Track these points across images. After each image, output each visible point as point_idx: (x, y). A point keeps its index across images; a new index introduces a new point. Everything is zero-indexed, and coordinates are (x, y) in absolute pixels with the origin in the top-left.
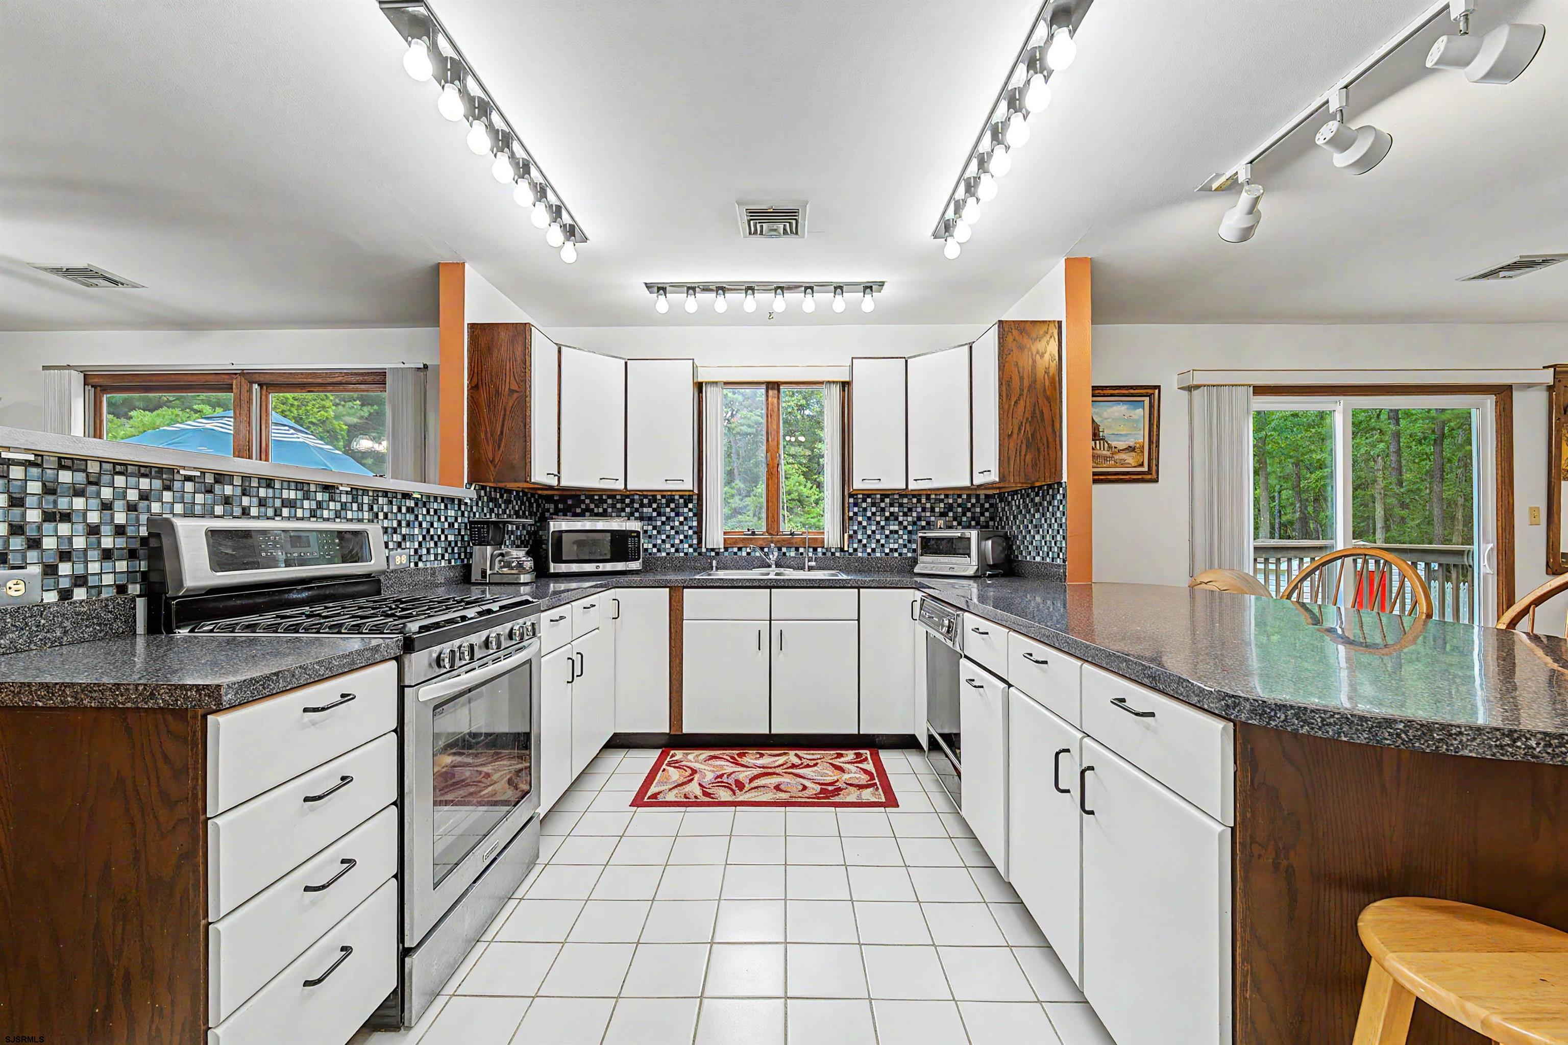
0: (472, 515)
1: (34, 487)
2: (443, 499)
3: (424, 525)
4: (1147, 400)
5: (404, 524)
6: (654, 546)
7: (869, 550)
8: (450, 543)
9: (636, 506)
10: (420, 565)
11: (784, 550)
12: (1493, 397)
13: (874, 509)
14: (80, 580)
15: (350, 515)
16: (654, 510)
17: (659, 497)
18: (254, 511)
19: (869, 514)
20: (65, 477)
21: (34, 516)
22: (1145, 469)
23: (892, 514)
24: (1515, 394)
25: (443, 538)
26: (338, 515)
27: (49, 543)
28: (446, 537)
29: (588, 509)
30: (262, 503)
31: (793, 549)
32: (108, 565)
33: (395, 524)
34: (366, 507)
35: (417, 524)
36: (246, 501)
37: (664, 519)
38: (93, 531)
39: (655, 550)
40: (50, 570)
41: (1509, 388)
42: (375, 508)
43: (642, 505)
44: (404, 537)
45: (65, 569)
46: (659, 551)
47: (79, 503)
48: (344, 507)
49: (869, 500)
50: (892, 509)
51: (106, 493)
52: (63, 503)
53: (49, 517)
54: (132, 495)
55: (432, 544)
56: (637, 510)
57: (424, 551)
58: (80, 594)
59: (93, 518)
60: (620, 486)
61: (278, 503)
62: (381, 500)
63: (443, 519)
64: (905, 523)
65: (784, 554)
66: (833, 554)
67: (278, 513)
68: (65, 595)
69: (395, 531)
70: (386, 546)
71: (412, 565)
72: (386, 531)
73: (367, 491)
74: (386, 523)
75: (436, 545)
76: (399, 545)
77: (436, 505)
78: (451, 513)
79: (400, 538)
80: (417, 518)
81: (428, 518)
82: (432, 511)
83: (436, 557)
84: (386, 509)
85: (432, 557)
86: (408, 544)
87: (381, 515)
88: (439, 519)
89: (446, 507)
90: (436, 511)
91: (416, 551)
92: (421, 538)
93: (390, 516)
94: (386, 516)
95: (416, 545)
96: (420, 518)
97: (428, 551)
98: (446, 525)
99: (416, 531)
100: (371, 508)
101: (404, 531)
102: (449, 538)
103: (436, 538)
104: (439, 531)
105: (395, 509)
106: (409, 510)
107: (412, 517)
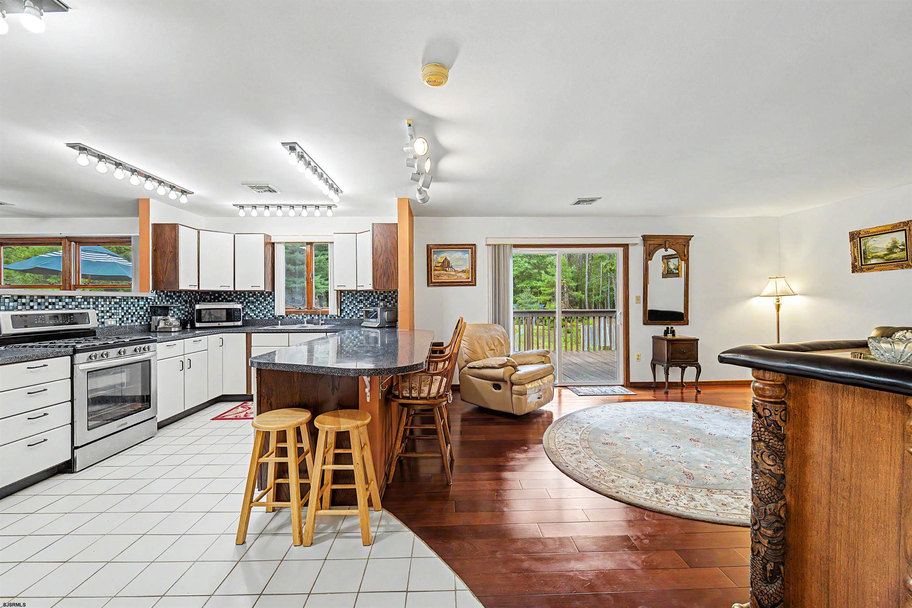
0: (155, 303)
2: (136, 298)
3: (125, 308)
4: (470, 250)
5: (113, 308)
6: (255, 314)
7: (350, 316)
8: (141, 315)
9: (247, 297)
10: (123, 324)
11: (313, 316)
12: (622, 248)
13: (352, 298)
15: (83, 306)
16: (255, 299)
17: (257, 293)
18: (35, 307)
19: (350, 300)
22: (470, 280)
23: (360, 300)
24: (630, 247)
25: (136, 313)
26: (76, 307)
28: (138, 313)
29: (225, 298)
30: (39, 304)
31: (317, 315)
33: (108, 309)
34: (91, 303)
35: (120, 308)
36: (31, 304)
37: (259, 302)
39: (255, 316)
41: (628, 245)
42: (97, 303)
43: (249, 296)
44: (113, 314)
46: (257, 316)
48: (80, 304)
49: (350, 294)
50: (360, 298)
55: (130, 316)
56: (247, 299)
57: (125, 319)
60: (232, 289)
61: (47, 304)
62: (100, 300)
63: (136, 306)
64: (366, 304)
65: (313, 318)
66: (335, 317)
67: (47, 307)
69: (108, 312)
70: (103, 317)
71: (118, 325)
72: (102, 312)
73: (92, 297)
74: (102, 309)
75: (132, 316)
76: (110, 317)
77: (132, 300)
78: (142, 303)
79: (111, 314)
80: (120, 306)
81: (127, 306)
82: (129, 303)
83: (132, 321)
84: (102, 303)
85: (130, 321)
86: (115, 317)
87: (100, 306)
88: (134, 306)
89: (138, 301)
90: (132, 303)
91: (120, 319)
92: (123, 314)
93: (105, 306)
94: (103, 306)
95: (120, 317)
96: (123, 306)
97: (127, 319)
98: (138, 308)
99: (120, 311)
100: (94, 303)
101: (113, 311)
102: (140, 313)
103: (132, 313)
104: (134, 311)
105: (108, 303)
106: (116, 303)
107: (118, 306)
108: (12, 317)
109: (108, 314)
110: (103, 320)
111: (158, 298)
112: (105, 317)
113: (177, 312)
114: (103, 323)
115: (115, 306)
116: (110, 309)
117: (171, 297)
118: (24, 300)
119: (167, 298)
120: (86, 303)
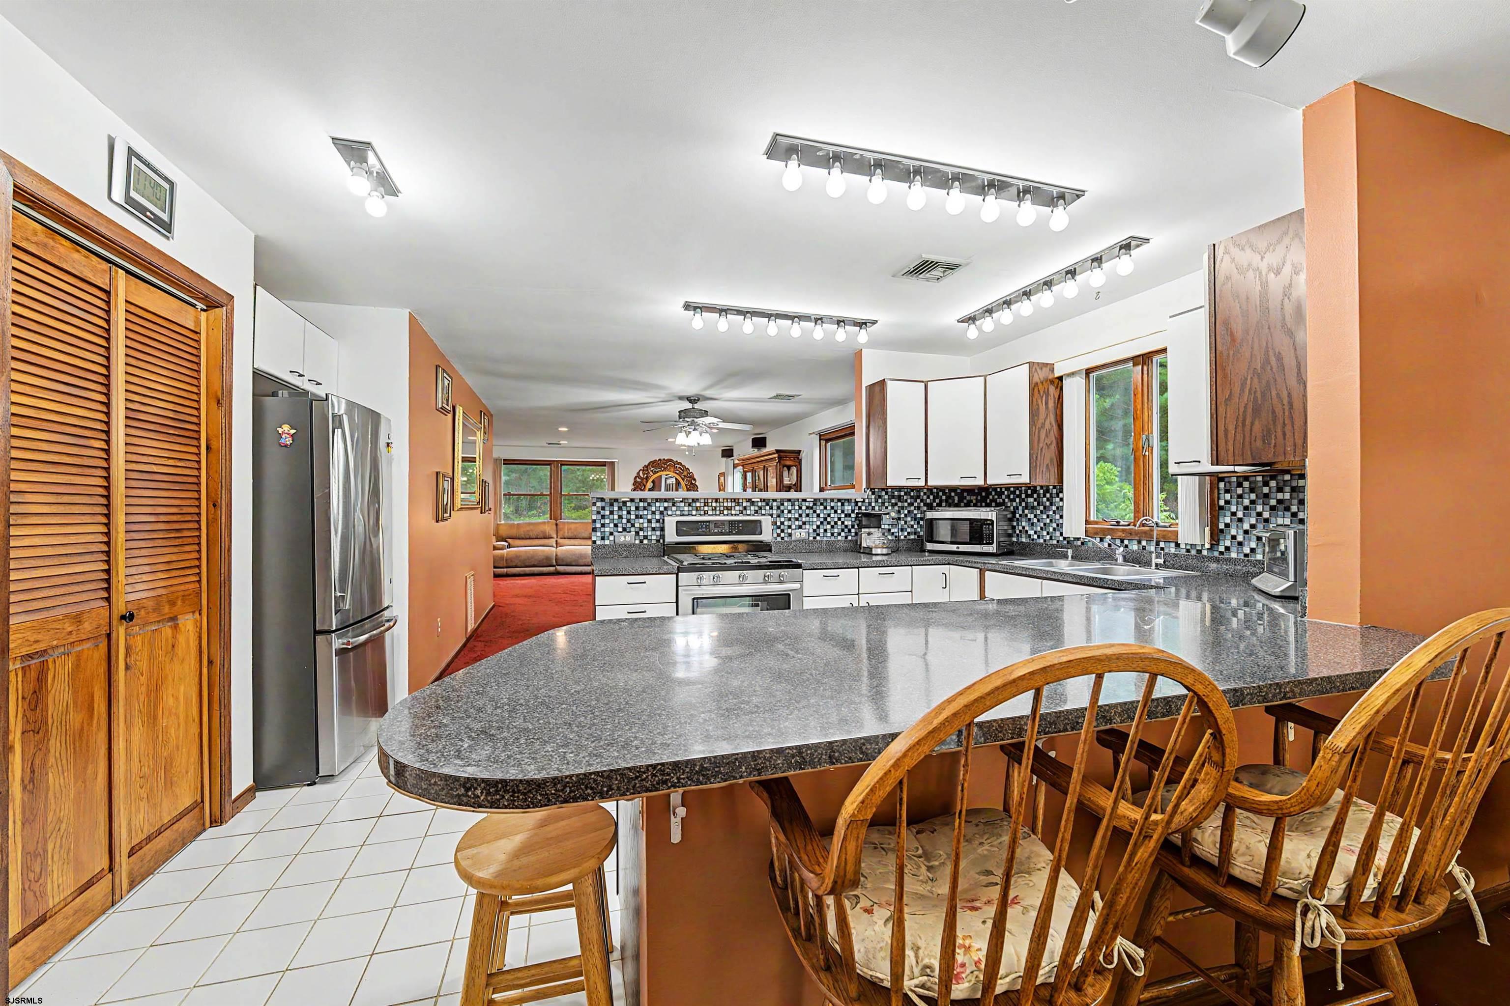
0: (870, 508)
1: (633, 508)
2: (839, 500)
3: (822, 515)
5: (804, 515)
6: (1035, 533)
7: (1247, 550)
8: (846, 526)
9: (1023, 496)
10: (818, 538)
11: (1144, 543)
14: (646, 537)
15: (763, 512)
16: (1035, 500)
17: (1038, 488)
18: (710, 512)
20: (641, 504)
21: (633, 517)
25: (839, 523)
26: (756, 512)
27: (637, 525)
28: (843, 523)
30: (715, 509)
31: (1136, 542)
32: (654, 533)
33: (797, 516)
34: (775, 508)
35: (815, 515)
36: (706, 508)
37: (1042, 508)
38: (649, 521)
39: (1036, 537)
40: (637, 533)
42: (782, 508)
43: (1027, 496)
44: (804, 523)
45: (641, 533)
46: (1039, 537)
47: (645, 512)
48: (760, 508)
51: (653, 509)
52: (641, 513)
53: (637, 517)
54: (662, 509)
55: (829, 527)
56: (1023, 500)
57: (822, 531)
58: (645, 542)
59: (649, 517)
60: (980, 482)
61: (722, 508)
62: (786, 504)
63: (839, 512)
65: (1144, 548)
66: (1199, 552)
67: (722, 512)
68: (641, 541)
69: (797, 519)
70: (790, 527)
71: (811, 538)
72: (790, 519)
73: (774, 500)
74: (789, 515)
75: (832, 527)
76: (800, 527)
77: (832, 504)
78: (848, 508)
79: (801, 523)
80: (815, 512)
81: (825, 512)
82: (829, 508)
83: (832, 534)
84: (790, 508)
85: (829, 534)
86: (807, 527)
87: (786, 512)
88: (836, 512)
89: (843, 505)
90: (832, 508)
91: (814, 531)
92: (818, 523)
93: (793, 512)
94: (790, 512)
95: (815, 527)
96: (818, 512)
97: (825, 530)
98: (843, 515)
99: (815, 519)
100: (778, 508)
101: (804, 519)
102: (846, 523)
103: (832, 523)
104: (836, 519)
105: (797, 508)
106: (808, 508)
107: (811, 511)
108: (677, 522)
109: (797, 523)
110: (790, 531)
111: (876, 501)
112: (793, 527)
113: (912, 523)
114: (790, 535)
115: (807, 512)
116: (800, 515)
117: (899, 498)
118: (698, 504)
119: (893, 501)
120: (767, 508)
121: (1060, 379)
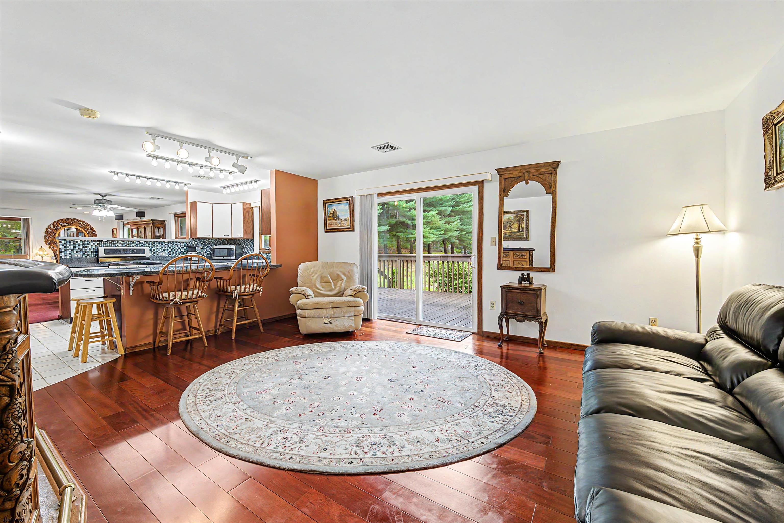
1: (81, 244)
2: (179, 242)
3: (172, 247)
4: (349, 201)
5: (164, 247)
10: (170, 255)
12: (477, 186)
14: (88, 255)
15: (145, 246)
18: (120, 246)
20: (86, 242)
21: (81, 247)
24: (484, 184)
25: (179, 250)
26: (142, 246)
27: (84, 250)
30: (123, 244)
32: (93, 253)
34: (151, 244)
38: (90, 249)
40: (84, 254)
41: (482, 181)
42: (154, 244)
44: (164, 250)
45: (86, 254)
47: (88, 245)
48: (144, 244)
51: (92, 244)
52: (86, 245)
53: (83, 247)
54: (96, 244)
55: (175, 251)
57: (172, 253)
58: (88, 257)
59: (90, 247)
60: (231, 237)
61: (126, 244)
62: (155, 243)
63: (179, 246)
67: (126, 246)
68: (86, 257)
69: (160, 249)
70: (157, 251)
71: (167, 255)
72: (157, 249)
73: (151, 242)
74: (157, 247)
75: (176, 252)
76: (162, 252)
77: (176, 243)
78: (183, 245)
79: (162, 250)
80: (168, 246)
81: (173, 246)
82: (175, 245)
83: (176, 254)
84: (157, 245)
85: (175, 254)
86: (165, 251)
87: (156, 246)
88: (178, 246)
89: (181, 244)
90: (176, 245)
91: (168, 253)
92: (170, 250)
93: (159, 246)
94: (157, 246)
95: (169, 252)
96: (170, 246)
97: (173, 253)
98: (181, 247)
99: (168, 249)
100: (152, 244)
101: (164, 249)
102: (182, 250)
103: (176, 250)
104: (178, 249)
105: (161, 245)
106: (165, 245)
107: (167, 246)
108: (105, 249)
109: (161, 250)
110: (157, 253)
111: (195, 243)
112: (159, 251)
113: (209, 250)
114: (158, 254)
115: (165, 246)
116: (162, 247)
117: (204, 242)
118: (114, 243)
119: (201, 243)
120: (147, 244)
121: (253, 208)
